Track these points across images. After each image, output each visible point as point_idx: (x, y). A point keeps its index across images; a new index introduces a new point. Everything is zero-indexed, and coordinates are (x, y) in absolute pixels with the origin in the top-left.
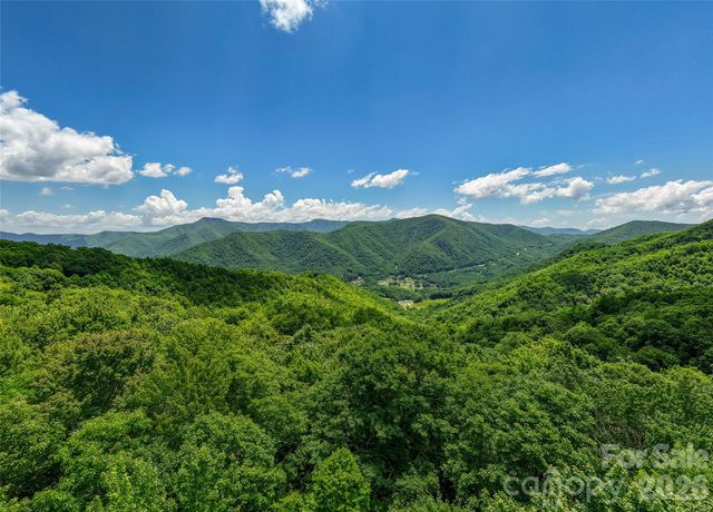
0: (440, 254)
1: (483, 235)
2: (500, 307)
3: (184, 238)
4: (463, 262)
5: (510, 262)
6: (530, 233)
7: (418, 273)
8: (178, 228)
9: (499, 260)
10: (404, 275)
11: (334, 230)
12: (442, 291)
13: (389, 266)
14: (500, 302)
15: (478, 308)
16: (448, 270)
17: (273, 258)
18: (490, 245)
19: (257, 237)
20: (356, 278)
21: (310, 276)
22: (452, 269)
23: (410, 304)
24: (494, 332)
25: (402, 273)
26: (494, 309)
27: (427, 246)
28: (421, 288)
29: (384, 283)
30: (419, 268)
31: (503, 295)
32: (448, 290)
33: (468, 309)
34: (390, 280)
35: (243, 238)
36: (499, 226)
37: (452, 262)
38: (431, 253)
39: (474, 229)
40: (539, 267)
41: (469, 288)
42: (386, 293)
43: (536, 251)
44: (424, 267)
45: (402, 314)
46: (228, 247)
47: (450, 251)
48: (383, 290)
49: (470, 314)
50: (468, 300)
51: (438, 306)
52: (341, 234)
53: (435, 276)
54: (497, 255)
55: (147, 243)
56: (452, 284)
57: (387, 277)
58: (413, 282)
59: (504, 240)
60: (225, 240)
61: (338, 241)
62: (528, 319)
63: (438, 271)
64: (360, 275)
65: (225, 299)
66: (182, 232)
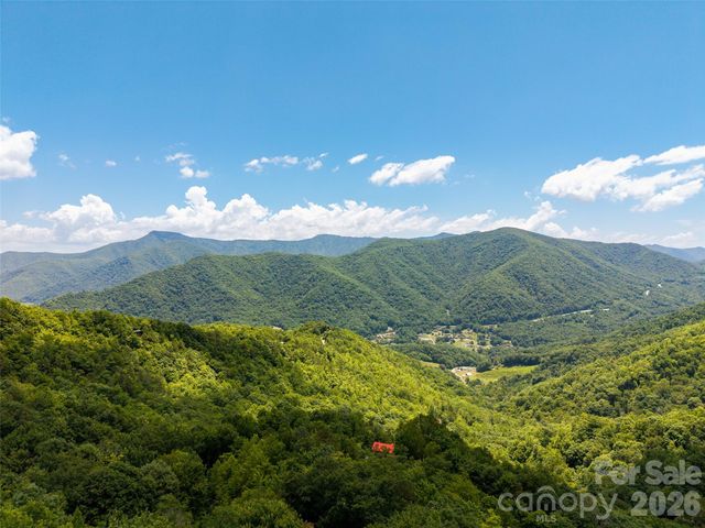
0: (519, 292)
1: (588, 260)
2: (622, 388)
3: (124, 262)
4: (556, 306)
5: (633, 307)
6: (666, 258)
7: (484, 323)
8: (114, 247)
9: (616, 303)
10: (460, 325)
11: (348, 252)
12: (520, 352)
13: (437, 312)
14: (622, 380)
15: (585, 387)
16: (530, 318)
17: (256, 296)
18: (599, 279)
19: (232, 263)
20: (384, 330)
21: (314, 332)
22: (537, 316)
23: (470, 373)
24: (621, 442)
25: (458, 322)
26: (613, 391)
27: (497, 279)
28: (489, 347)
29: (429, 338)
30: (486, 314)
31: (626, 368)
32: (532, 351)
33: (568, 390)
34: (438, 333)
35: (213, 264)
36: (615, 247)
37: (537, 304)
38: (505, 290)
39: (573, 252)
40: (686, 319)
41: (567, 350)
42: (432, 355)
43: (679, 288)
44: (493, 313)
45: (460, 394)
46: (190, 279)
47: (534, 288)
48: (427, 350)
49: (571, 397)
50: (568, 375)
51: (518, 379)
52: (360, 260)
53: (509, 328)
54: (611, 294)
55: (70, 271)
56: (537, 341)
57: (433, 327)
58: (475, 336)
59: (624, 270)
60: (184, 269)
61: (355, 270)
62: (680, 424)
63: (515, 320)
64: (391, 324)
65: (189, 375)
66: (121, 253)
